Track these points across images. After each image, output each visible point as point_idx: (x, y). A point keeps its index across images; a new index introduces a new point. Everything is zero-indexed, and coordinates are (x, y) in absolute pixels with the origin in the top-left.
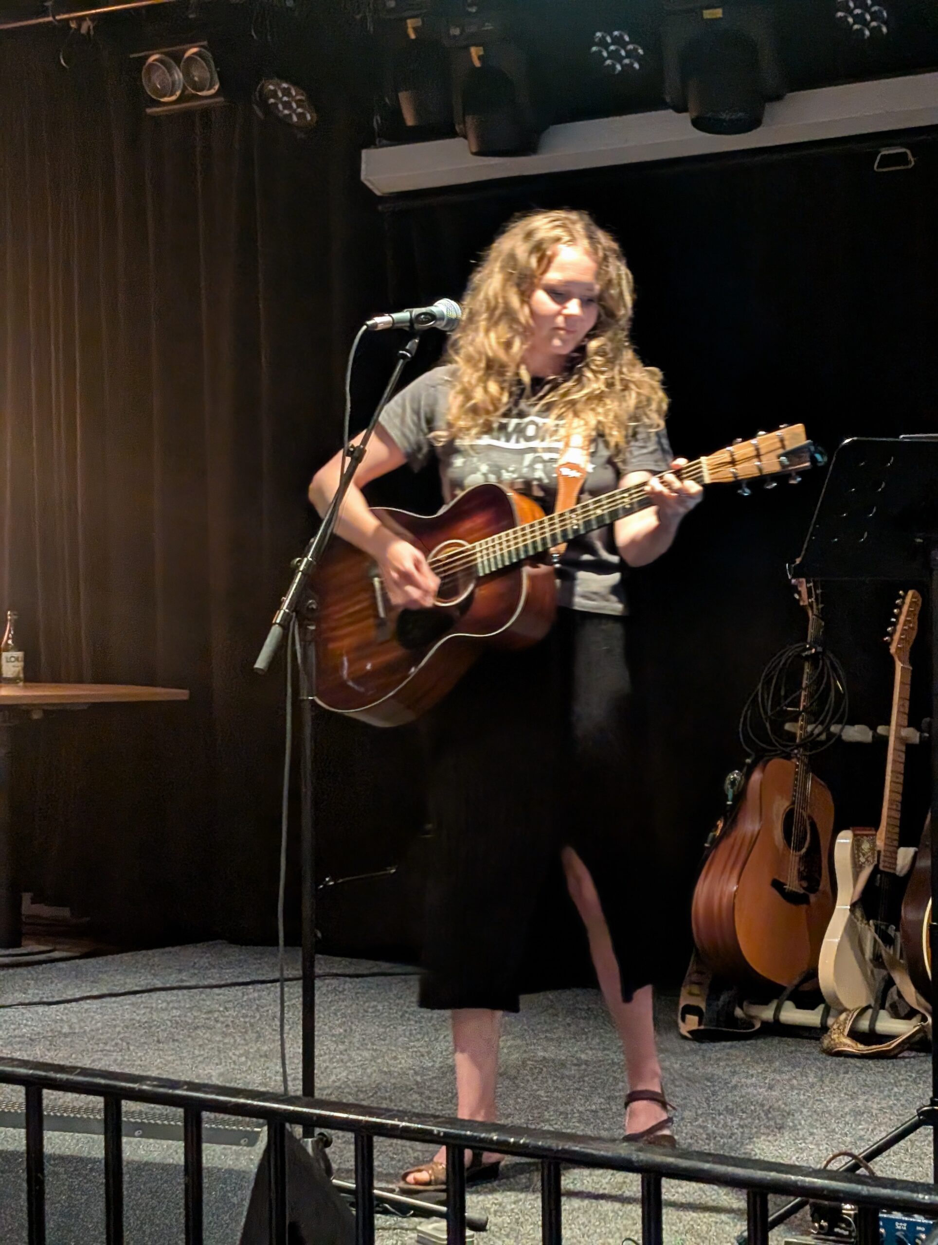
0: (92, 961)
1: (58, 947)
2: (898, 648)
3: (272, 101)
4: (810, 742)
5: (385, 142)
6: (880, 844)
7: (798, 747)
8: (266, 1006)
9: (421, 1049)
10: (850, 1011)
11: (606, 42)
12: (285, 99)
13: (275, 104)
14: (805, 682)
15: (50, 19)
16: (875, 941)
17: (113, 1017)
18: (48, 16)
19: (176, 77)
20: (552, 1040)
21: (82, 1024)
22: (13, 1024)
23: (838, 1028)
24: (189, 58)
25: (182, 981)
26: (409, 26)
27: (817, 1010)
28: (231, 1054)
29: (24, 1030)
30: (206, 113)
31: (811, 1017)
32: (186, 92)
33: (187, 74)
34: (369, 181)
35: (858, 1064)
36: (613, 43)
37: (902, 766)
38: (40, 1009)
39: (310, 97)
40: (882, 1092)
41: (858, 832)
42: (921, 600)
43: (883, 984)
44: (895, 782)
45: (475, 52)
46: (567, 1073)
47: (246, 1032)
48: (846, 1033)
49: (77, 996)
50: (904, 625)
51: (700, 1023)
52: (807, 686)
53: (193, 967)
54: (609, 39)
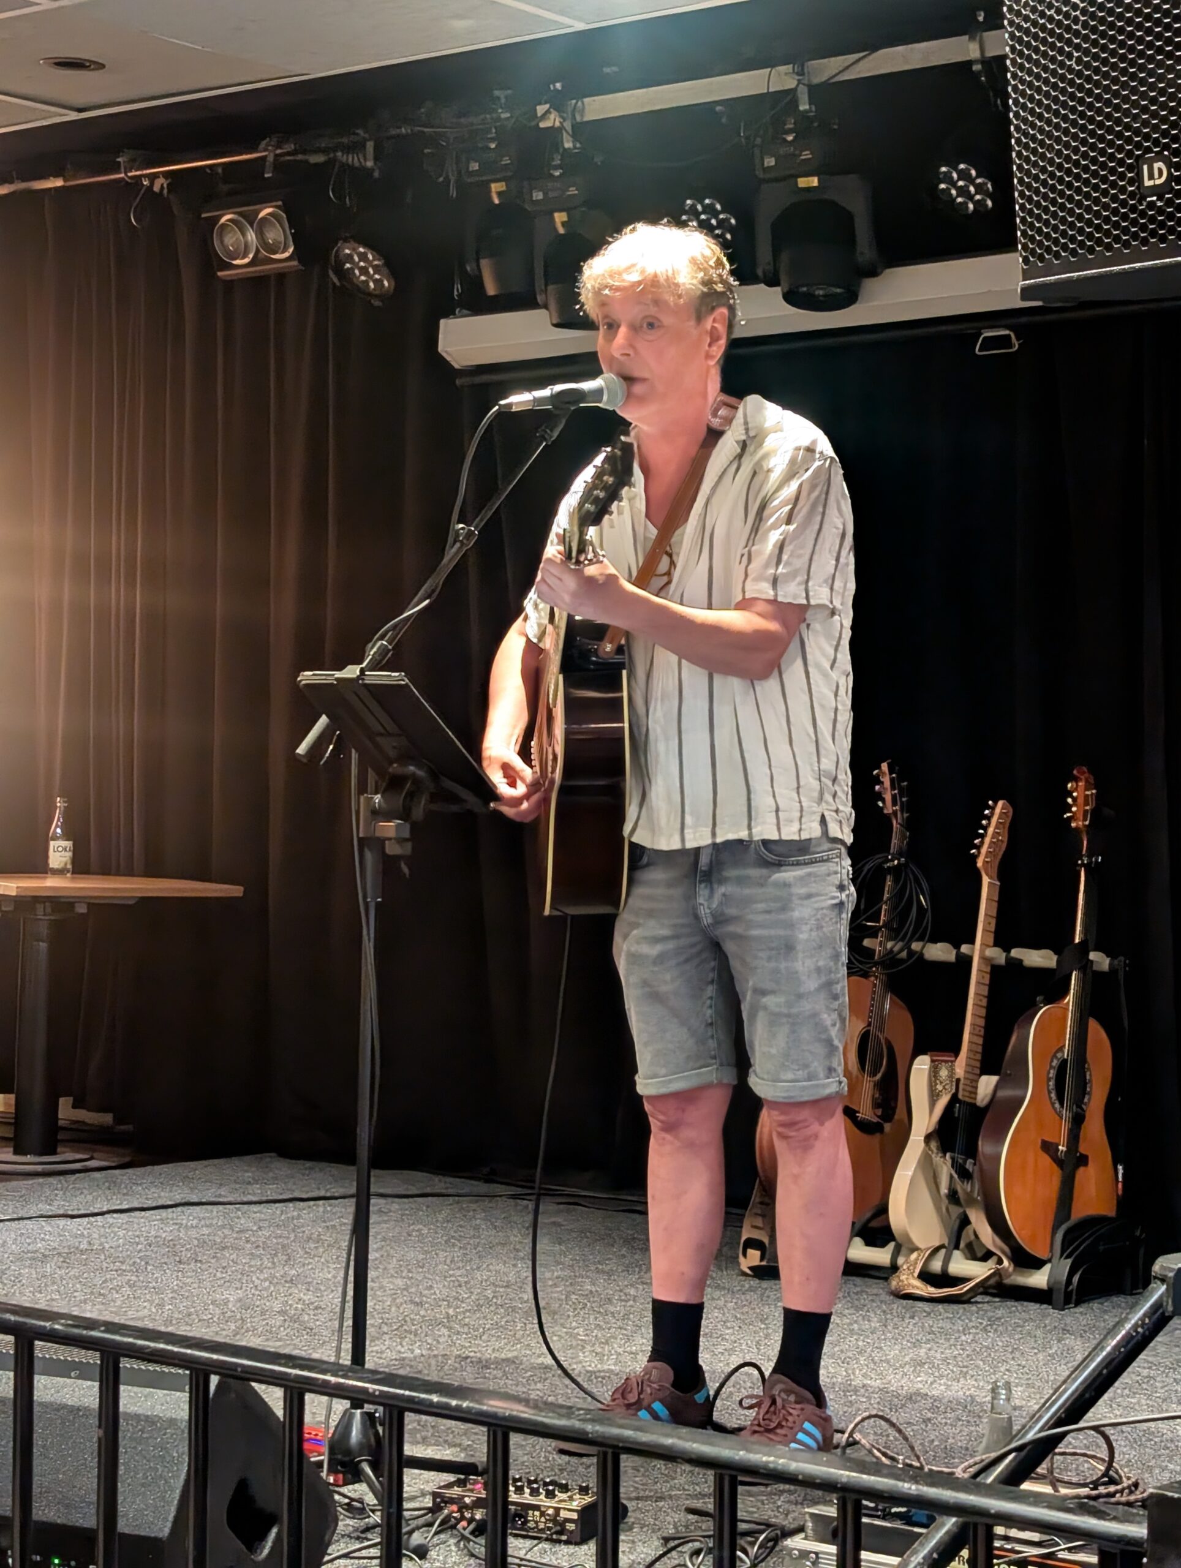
0: (130, 1171)
1: (95, 1155)
2: (985, 862)
3: (348, 265)
4: (890, 961)
5: (465, 312)
6: (960, 1070)
7: (876, 964)
8: (303, 1226)
9: (459, 1278)
10: (922, 1251)
11: (697, 210)
12: (362, 264)
13: (352, 269)
14: (886, 896)
15: (122, 175)
16: (951, 1177)
17: (137, 1233)
18: (120, 173)
19: (249, 238)
20: (603, 1272)
21: (103, 1240)
22: (28, 1237)
23: (908, 1268)
24: (263, 218)
25: (220, 1196)
26: (493, 190)
27: (887, 1248)
28: (254, 1278)
29: (39, 1245)
30: (281, 277)
31: (880, 1256)
32: (260, 255)
33: (260, 234)
34: (446, 352)
35: (927, 1309)
36: (703, 212)
37: (986, 988)
38: (62, 1222)
39: (388, 264)
40: (948, 1340)
41: (935, 1058)
42: (1011, 810)
43: (958, 1222)
44: (977, 1005)
45: (560, 217)
46: (612, 1309)
47: (276, 1255)
48: (916, 1274)
49: (105, 1209)
50: (993, 837)
51: (762, 1259)
52: (889, 899)
53: (235, 1182)
54: (699, 207)
